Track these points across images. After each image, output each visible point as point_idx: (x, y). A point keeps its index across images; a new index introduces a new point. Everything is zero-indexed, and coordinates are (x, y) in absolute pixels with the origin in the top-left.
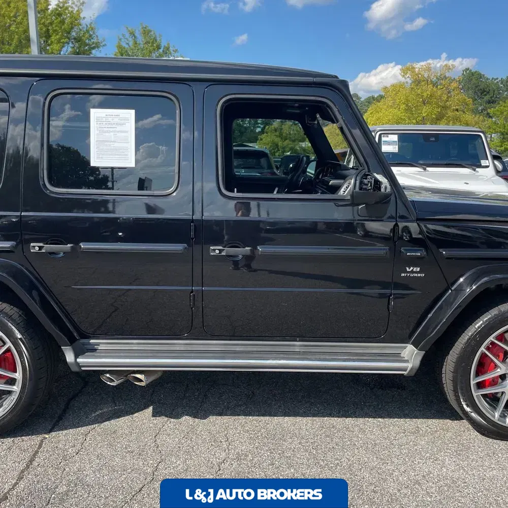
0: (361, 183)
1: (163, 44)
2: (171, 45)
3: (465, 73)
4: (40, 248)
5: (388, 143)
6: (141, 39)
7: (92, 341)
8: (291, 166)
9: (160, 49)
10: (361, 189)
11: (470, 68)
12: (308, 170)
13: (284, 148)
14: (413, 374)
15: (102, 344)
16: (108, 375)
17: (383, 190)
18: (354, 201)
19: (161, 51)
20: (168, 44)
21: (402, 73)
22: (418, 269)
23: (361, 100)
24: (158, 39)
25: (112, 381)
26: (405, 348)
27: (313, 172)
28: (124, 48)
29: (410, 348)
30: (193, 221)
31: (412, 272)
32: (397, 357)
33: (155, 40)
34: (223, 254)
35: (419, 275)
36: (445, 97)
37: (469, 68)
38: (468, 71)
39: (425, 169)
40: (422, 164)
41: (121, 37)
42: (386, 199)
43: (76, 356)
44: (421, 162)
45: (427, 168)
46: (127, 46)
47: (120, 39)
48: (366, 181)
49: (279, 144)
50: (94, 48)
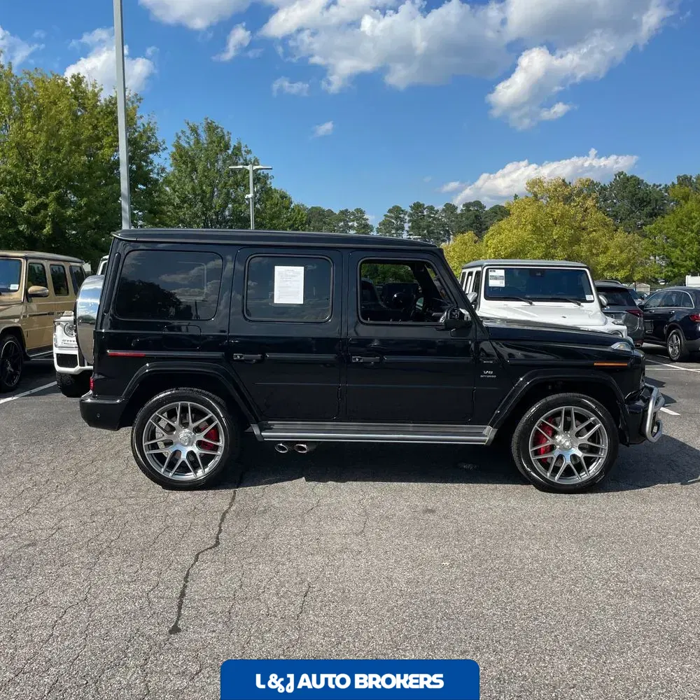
0: (451, 314)
1: (233, 143)
2: (243, 145)
3: (618, 178)
4: (241, 357)
5: (496, 278)
6: (204, 137)
7: (269, 422)
8: (395, 296)
9: (228, 149)
10: (450, 318)
11: (625, 172)
12: (417, 303)
13: (384, 273)
14: (489, 444)
15: (276, 424)
16: (281, 445)
17: (465, 319)
18: (447, 326)
19: (230, 152)
20: (239, 143)
21: (528, 188)
22: (492, 373)
23: (486, 209)
24: (226, 138)
25: (284, 449)
26: (485, 428)
27: (422, 305)
28: (184, 148)
29: (488, 427)
30: (341, 339)
31: (488, 374)
32: (480, 434)
33: (223, 137)
34: (361, 361)
35: (493, 376)
36: (579, 217)
37: (623, 172)
38: (622, 176)
39: (531, 304)
40: (529, 299)
41: (180, 134)
42: (468, 325)
43: (261, 432)
44: (528, 297)
45: (534, 303)
46: (186, 146)
47: (179, 138)
48: (454, 313)
49: (379, 268)
50: (152, 152)
